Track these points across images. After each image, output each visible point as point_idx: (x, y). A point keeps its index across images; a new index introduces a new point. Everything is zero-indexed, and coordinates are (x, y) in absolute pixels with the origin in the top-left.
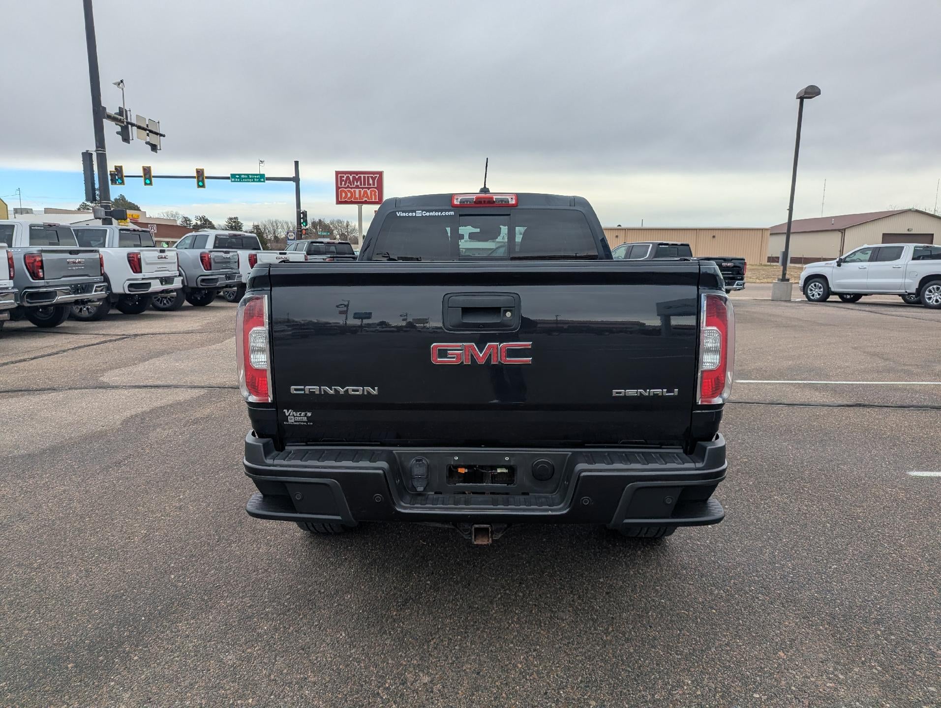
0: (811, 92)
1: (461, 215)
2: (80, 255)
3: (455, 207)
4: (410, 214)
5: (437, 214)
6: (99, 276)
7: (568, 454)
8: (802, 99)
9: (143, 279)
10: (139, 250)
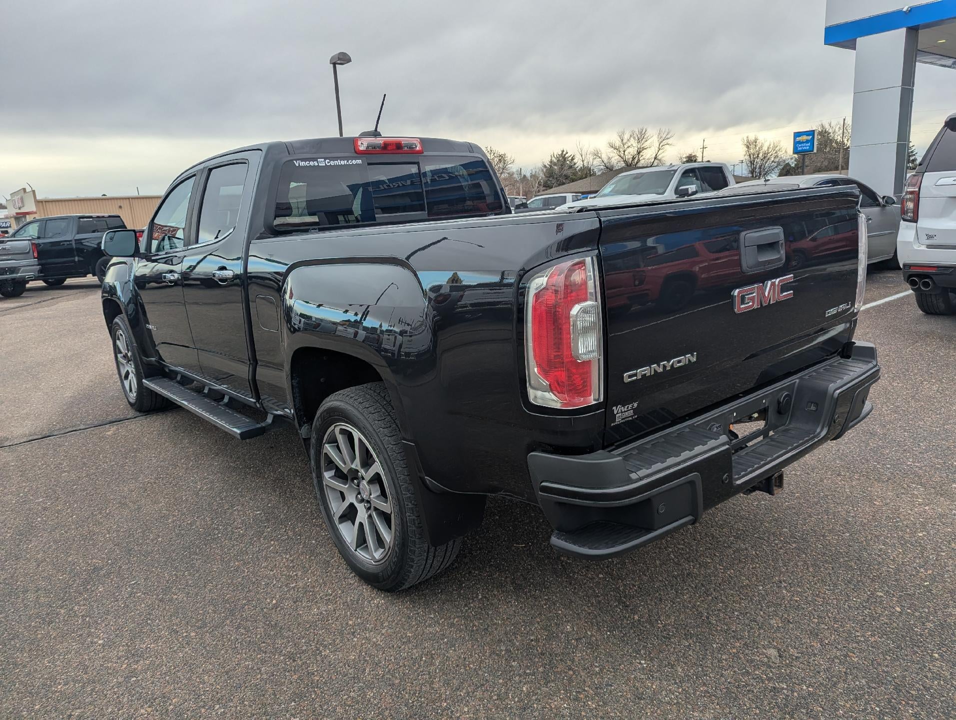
0: (342, 59)
1: (369, 164)
3: (359, 154)
4: (312, 163)
5: (343, 163)
7: (795, 382)
8: (334, 64)
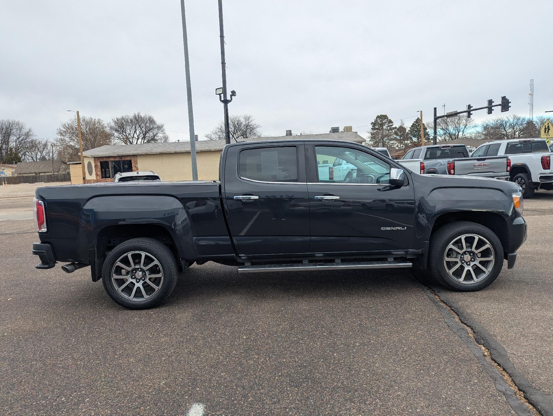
2: (486, 161)
6: (505, 172)
9: (550, 173)
10: (549, 154)
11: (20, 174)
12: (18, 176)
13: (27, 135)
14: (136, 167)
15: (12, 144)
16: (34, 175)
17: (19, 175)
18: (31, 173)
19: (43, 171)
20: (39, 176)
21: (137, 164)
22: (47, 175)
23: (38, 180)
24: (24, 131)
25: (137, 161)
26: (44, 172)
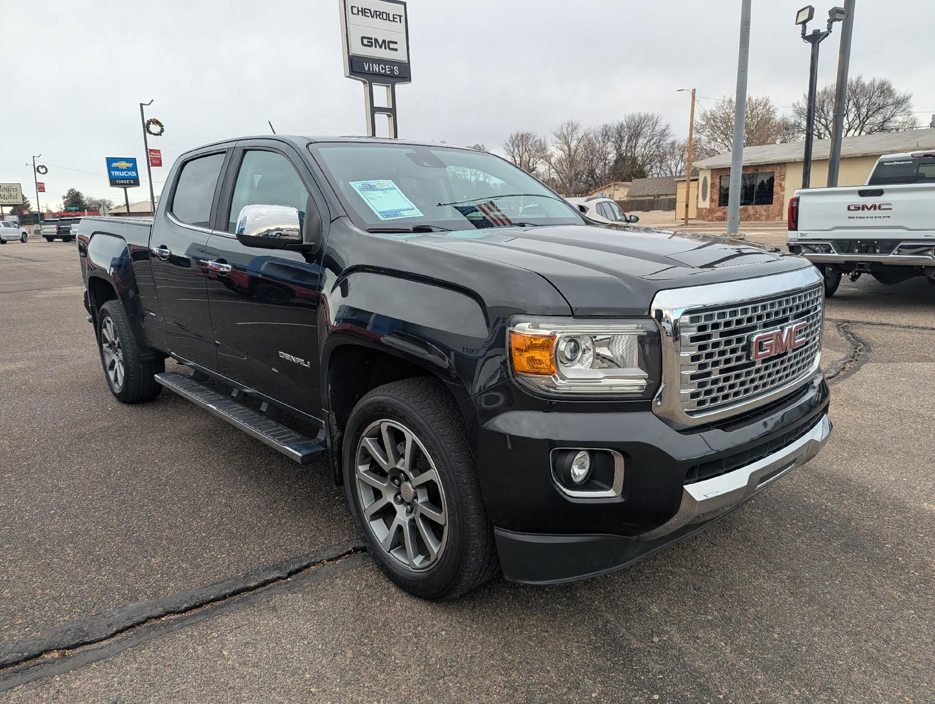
11: (634, 196)
12: (630, 200)
13: (663, 134)
14: (781, 185)
15: (639, 151)
16: (652, 198)
17: (632, 199)
18: (649, 196)
19: (665, 193)
20: (658, 200)
21: (783, 179)
22: (669, 199)
23: (655, 206)
24: (659, 128)
25: (784, 175)
26: (666, 195)
